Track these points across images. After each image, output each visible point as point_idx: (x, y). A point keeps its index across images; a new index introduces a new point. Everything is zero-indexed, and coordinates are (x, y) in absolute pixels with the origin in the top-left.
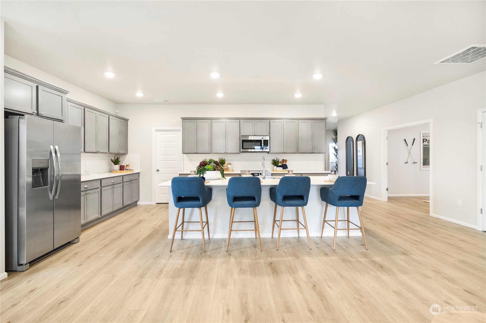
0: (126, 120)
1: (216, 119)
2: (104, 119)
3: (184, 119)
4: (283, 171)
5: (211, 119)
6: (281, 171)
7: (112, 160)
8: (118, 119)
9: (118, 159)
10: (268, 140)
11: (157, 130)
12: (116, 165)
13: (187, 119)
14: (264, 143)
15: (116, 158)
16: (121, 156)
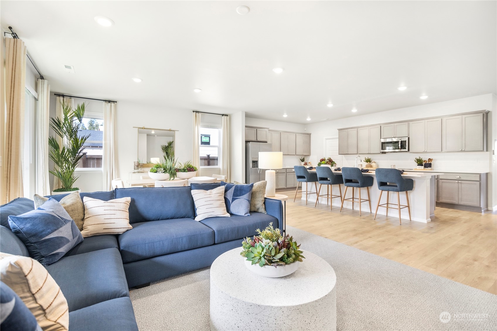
0: (309, 135)
1: (362, 127)
2: (293, 137)
3: (339, 130)
4: (424, 170)
5: (357, 128)
6: (422, 170)
7: (301, 160)
8: (302, 135)
9: (304, 158)
10: (406, 141)
11: (327, 139)
12: (303, 162)
13: (342, 130)
14: (401, 144)
15: (303, 158)
16: (306, 157)
